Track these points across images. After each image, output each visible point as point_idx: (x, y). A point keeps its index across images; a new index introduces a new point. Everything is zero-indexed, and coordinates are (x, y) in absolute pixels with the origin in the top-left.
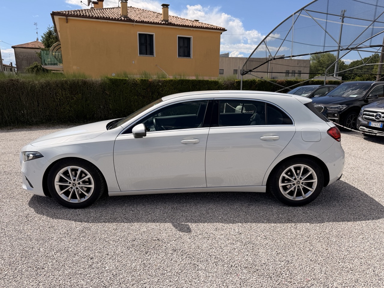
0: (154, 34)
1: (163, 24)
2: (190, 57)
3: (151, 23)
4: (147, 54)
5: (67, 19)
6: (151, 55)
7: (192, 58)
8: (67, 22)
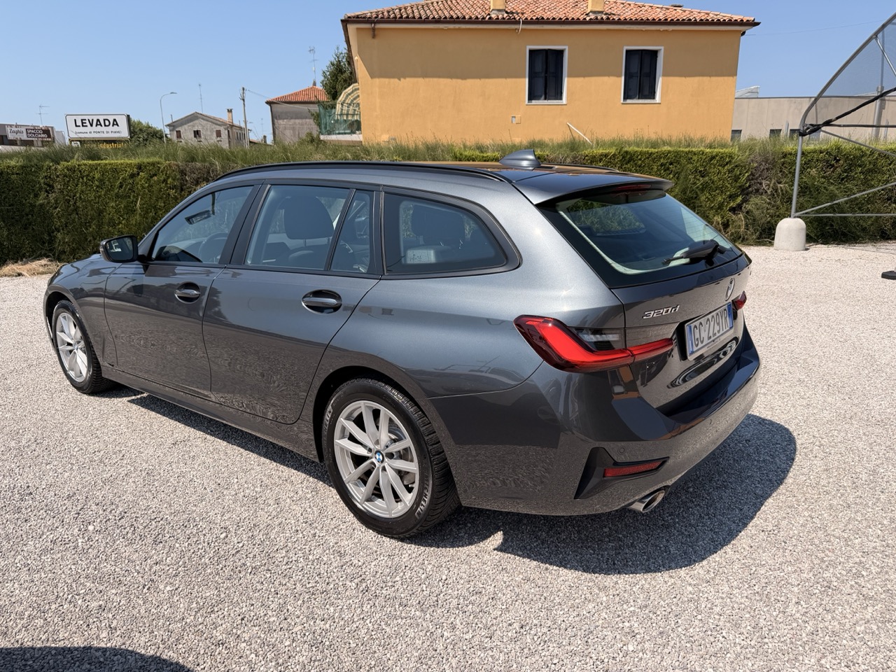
0: (566, 48)
1: (591, 22)
2: (655, 98)
3: (561, 22)
4: (545, 99)
5: (374, 30)
6: (555, 99)
7: (658, 101)
8: (374, 36)
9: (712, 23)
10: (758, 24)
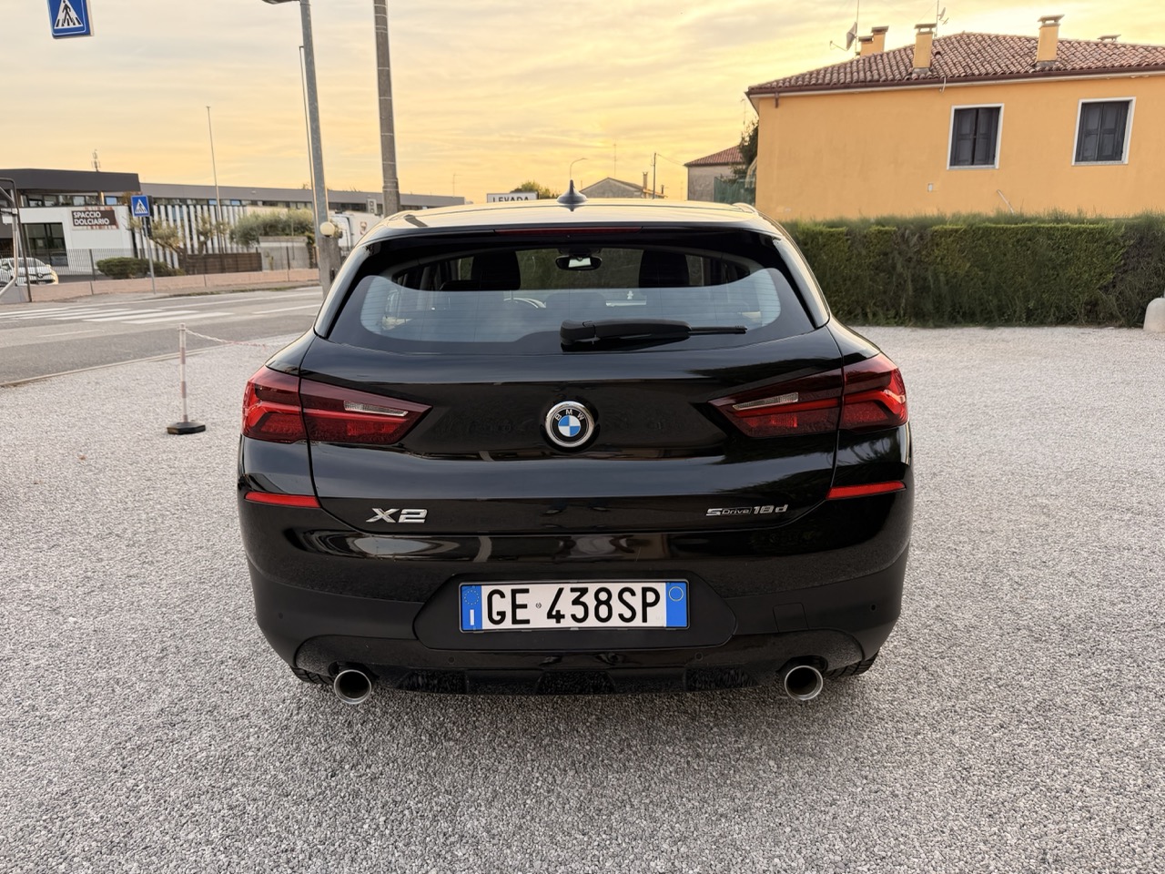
0: (1002, 105)
1: (1034, 73)
2: (1120, 159)
3: (995, 77)
4: (972, 163)
5: (777, 100)
6: (985, 164)
7: (1126, 162)
8: (777, 106)
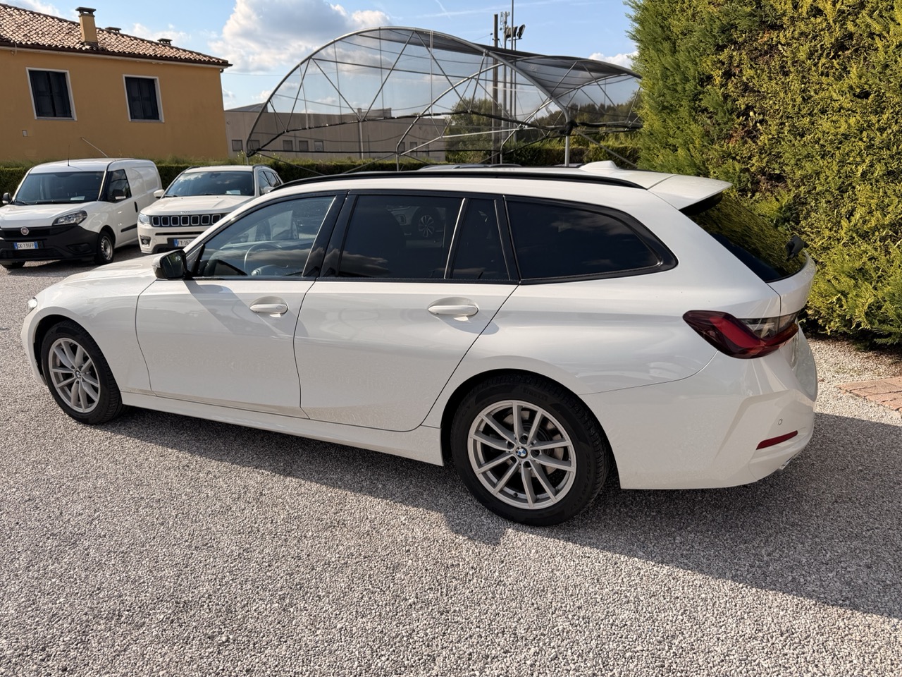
0: (68, 72)
1: (87, 51)
2: (158, 119)
3: (56, 49)
4: (55, 116)
6: (65, 117)
7: (163, 121)
9: (195, 61)
10: (231, 65)
